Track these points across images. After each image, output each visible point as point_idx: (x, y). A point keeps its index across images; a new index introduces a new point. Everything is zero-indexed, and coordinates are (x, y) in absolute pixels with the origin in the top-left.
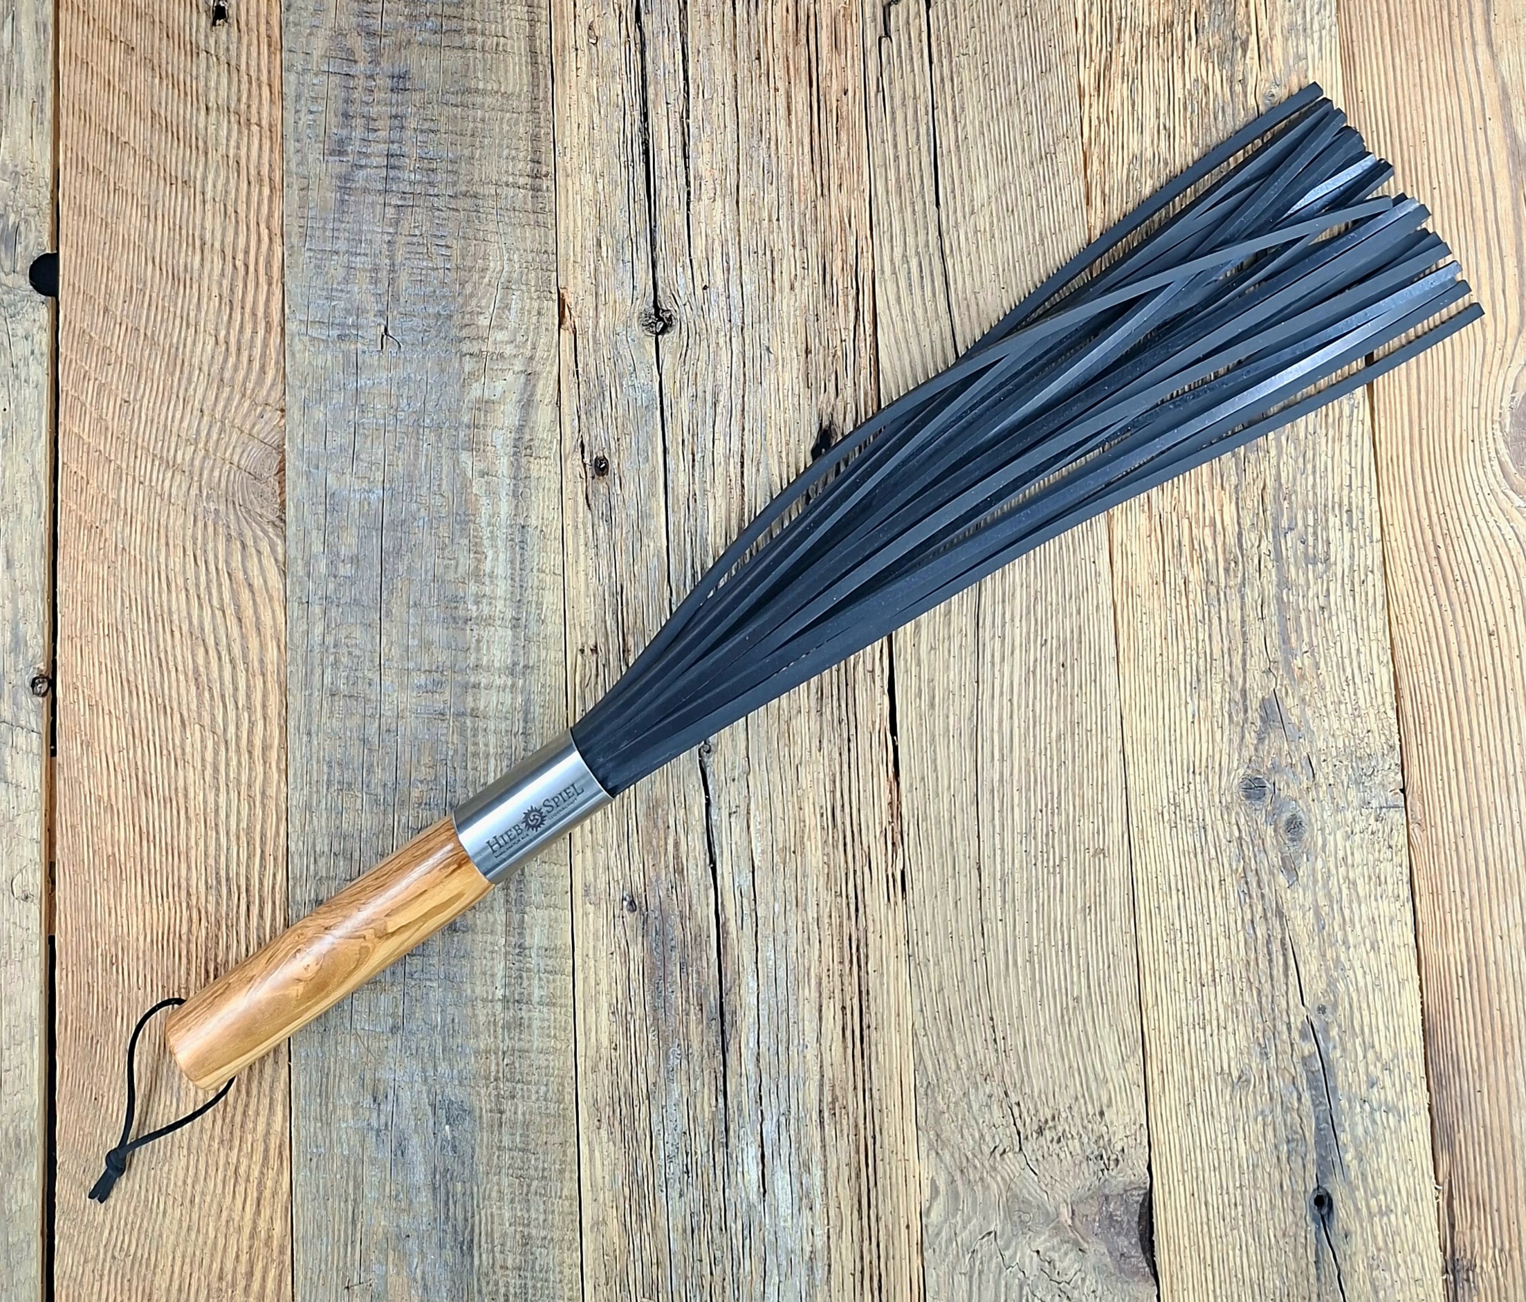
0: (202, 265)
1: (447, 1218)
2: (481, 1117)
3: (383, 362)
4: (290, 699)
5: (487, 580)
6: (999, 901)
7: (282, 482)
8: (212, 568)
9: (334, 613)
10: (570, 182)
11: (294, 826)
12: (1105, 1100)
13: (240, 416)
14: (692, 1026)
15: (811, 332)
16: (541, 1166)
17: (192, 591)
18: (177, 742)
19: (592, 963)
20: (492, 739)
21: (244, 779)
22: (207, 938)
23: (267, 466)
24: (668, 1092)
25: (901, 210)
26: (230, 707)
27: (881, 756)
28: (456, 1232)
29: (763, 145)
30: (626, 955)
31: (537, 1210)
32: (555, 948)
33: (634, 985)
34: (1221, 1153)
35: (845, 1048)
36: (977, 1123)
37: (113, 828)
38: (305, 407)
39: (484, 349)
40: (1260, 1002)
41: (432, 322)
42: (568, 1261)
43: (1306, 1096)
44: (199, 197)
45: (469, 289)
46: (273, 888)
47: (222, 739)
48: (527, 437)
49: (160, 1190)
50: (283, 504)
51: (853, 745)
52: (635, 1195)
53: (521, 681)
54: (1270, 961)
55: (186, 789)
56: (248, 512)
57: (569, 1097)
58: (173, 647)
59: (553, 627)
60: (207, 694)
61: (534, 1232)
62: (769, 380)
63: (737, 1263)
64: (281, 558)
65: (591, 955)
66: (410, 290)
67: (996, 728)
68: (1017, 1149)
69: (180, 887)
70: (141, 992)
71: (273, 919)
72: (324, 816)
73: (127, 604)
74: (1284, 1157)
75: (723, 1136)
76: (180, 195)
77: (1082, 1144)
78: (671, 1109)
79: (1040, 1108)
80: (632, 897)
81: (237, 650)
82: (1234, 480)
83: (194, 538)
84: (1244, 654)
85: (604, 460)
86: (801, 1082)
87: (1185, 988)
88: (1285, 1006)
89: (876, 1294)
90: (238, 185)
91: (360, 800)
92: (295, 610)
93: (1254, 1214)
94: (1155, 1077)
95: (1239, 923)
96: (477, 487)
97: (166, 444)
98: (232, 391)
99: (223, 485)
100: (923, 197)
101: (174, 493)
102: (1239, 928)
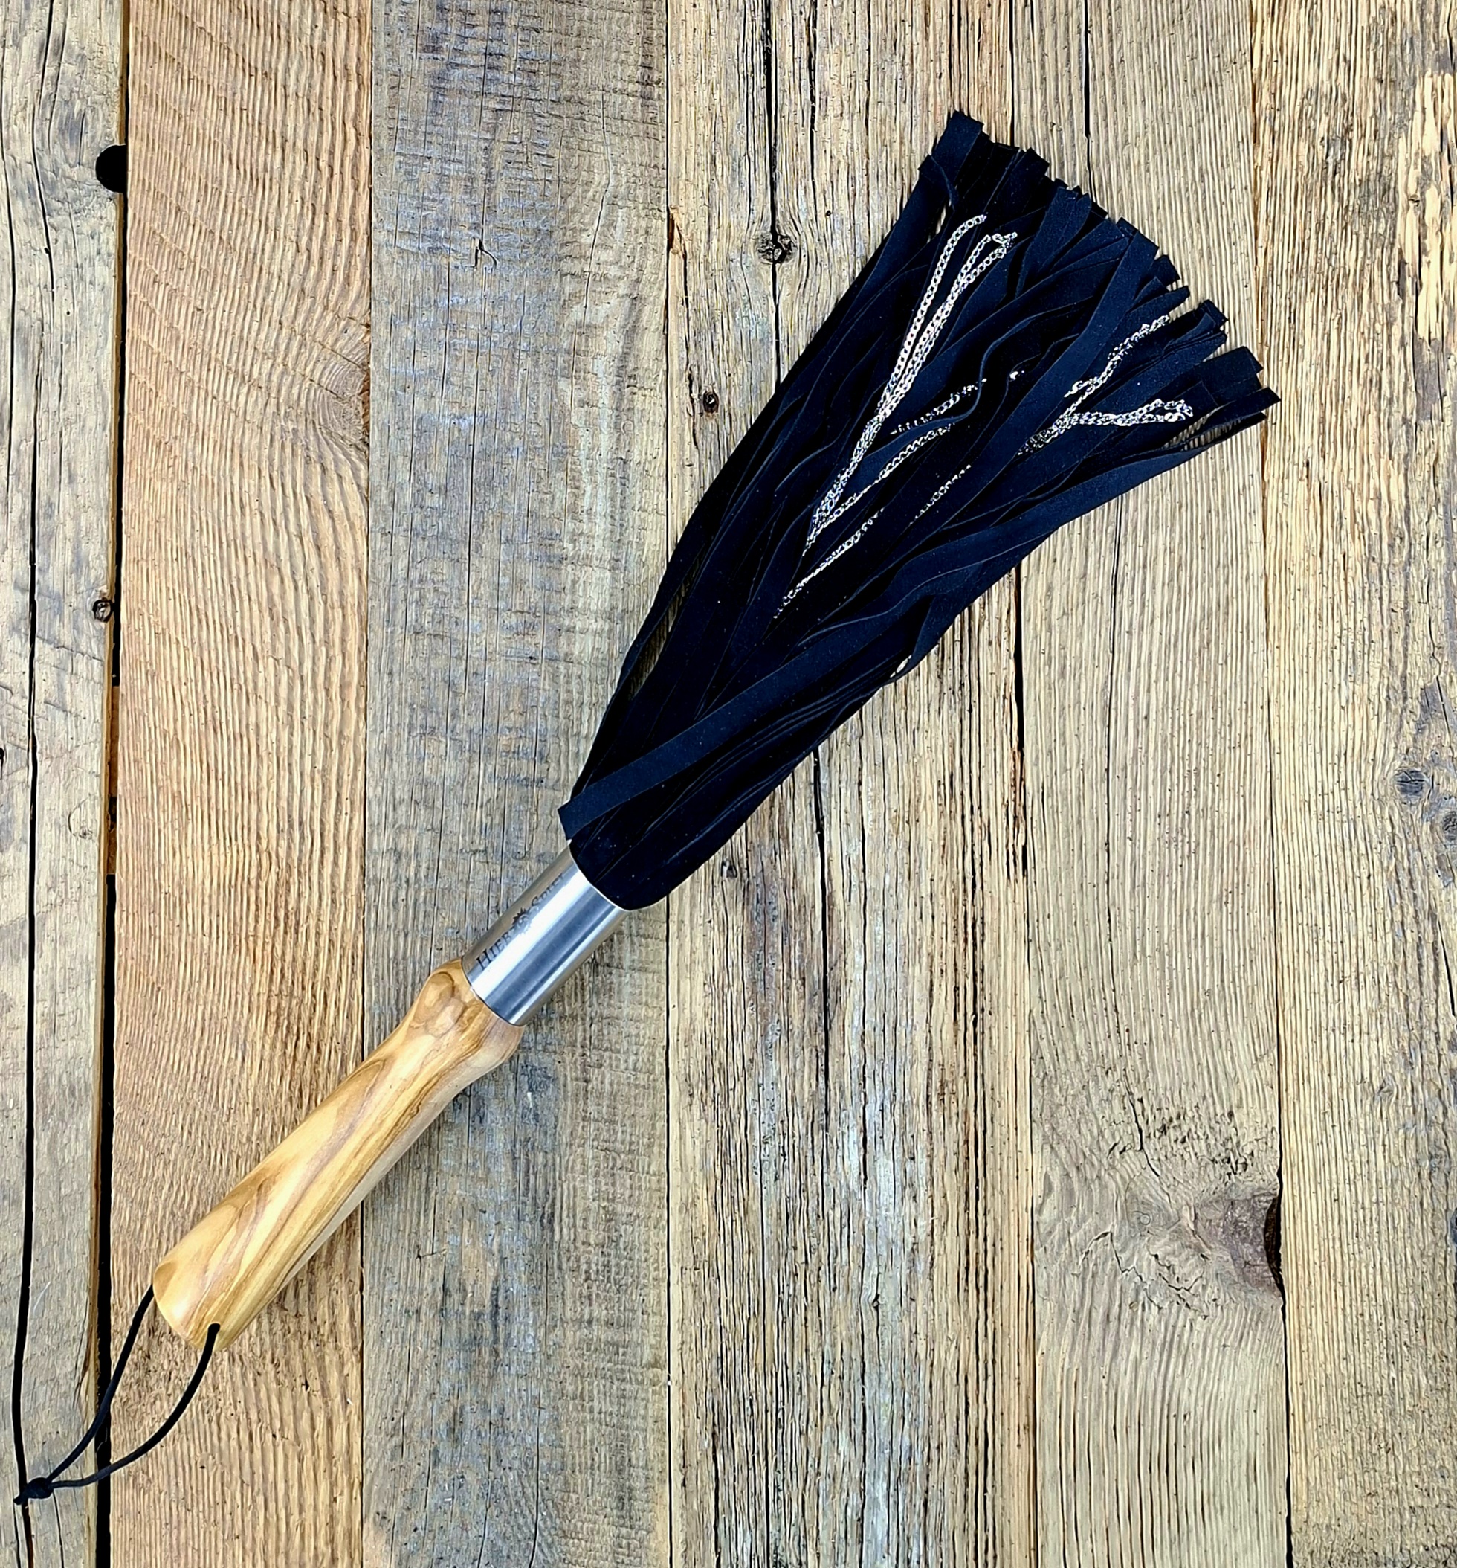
0: (283, 165)
1: (527, 1189)
2: (565, 1086)
3: (477, 279)
4: (371, 636)
5: (585, 517)
6: (1128, 884)
7: (366, 403)
8: (290, 491)
9: (420, 546)
10: (683, 92)
11: (372, 771)
12: (1235, 1101)
13: (321, 329)
14: (794, 1000)
16: (628, 1138)
17: (267, 515)
18: (249, 675)
19: (688, 930)
20: (587, 687)
21: (320, 717)
22: (277, 884)
23: (350, 383)
24: (765, 1069)
25: (1047, 138)
26: (307, 640)
27: (1004, 723)
28: (535, 1204)
29: (897, 59)
30: (725, 925)
31: (623, 1185)
33: (731, 954)
34: (1358, 1165)
35: (956, 1031)
36: (1096, 1118)
37: (179, 763)
38: (392, 324)
39: (586, 269)
40: (1407, 1009)
41: (530, 237)
44: (280, 91)
45: (571, 203)
46: (349, 833)
47: (297, 675)
48: (631, 366)
49: (223, 1147)
50: (367, 426)
51: (975, 712)
52: (728, 1176)
54: (1420, 966)
55: (257, 726)
56: (330, 433)
57: (659, 1069)
58: (247, 575)
60: (282, 626)
61: (619, 1208)
63: (834, 1253)
64: (363, 483)
65: (687, 922)
66: (508, 203)
67: (1131, 702)
68: (1139, 1148)
69: (249, 830)
70: (206, 939)
71: (349, 867)
72: (405, 760)
73: (197, 527)
74: (1425, 1173)
75: (823, 1118)
76: (259, 89)
77: (1208, 1145)
78: (768, 1087)
79: (1164, 1105)
80: (732, 862)
81: (315, 580)
82: (1403, 450)
83: (271, 459)
84: (1406, 637)
85: (714, 395)
86: (908, 1065)
87: (1326, 990)
88: (1434, 1014)
89: (982, 1290)
90: (323, 79)
91: (443, 745)
92: (379, 542)
93: (1391, 1231)
94: (1290, 1082)
95: (1388, 924)
96: (576, 417)
97: (242, 357)
98: (313, 304)
99: (303, 403)
100: (1072, 124)
101: (249, 408)
102: (1388, 929)
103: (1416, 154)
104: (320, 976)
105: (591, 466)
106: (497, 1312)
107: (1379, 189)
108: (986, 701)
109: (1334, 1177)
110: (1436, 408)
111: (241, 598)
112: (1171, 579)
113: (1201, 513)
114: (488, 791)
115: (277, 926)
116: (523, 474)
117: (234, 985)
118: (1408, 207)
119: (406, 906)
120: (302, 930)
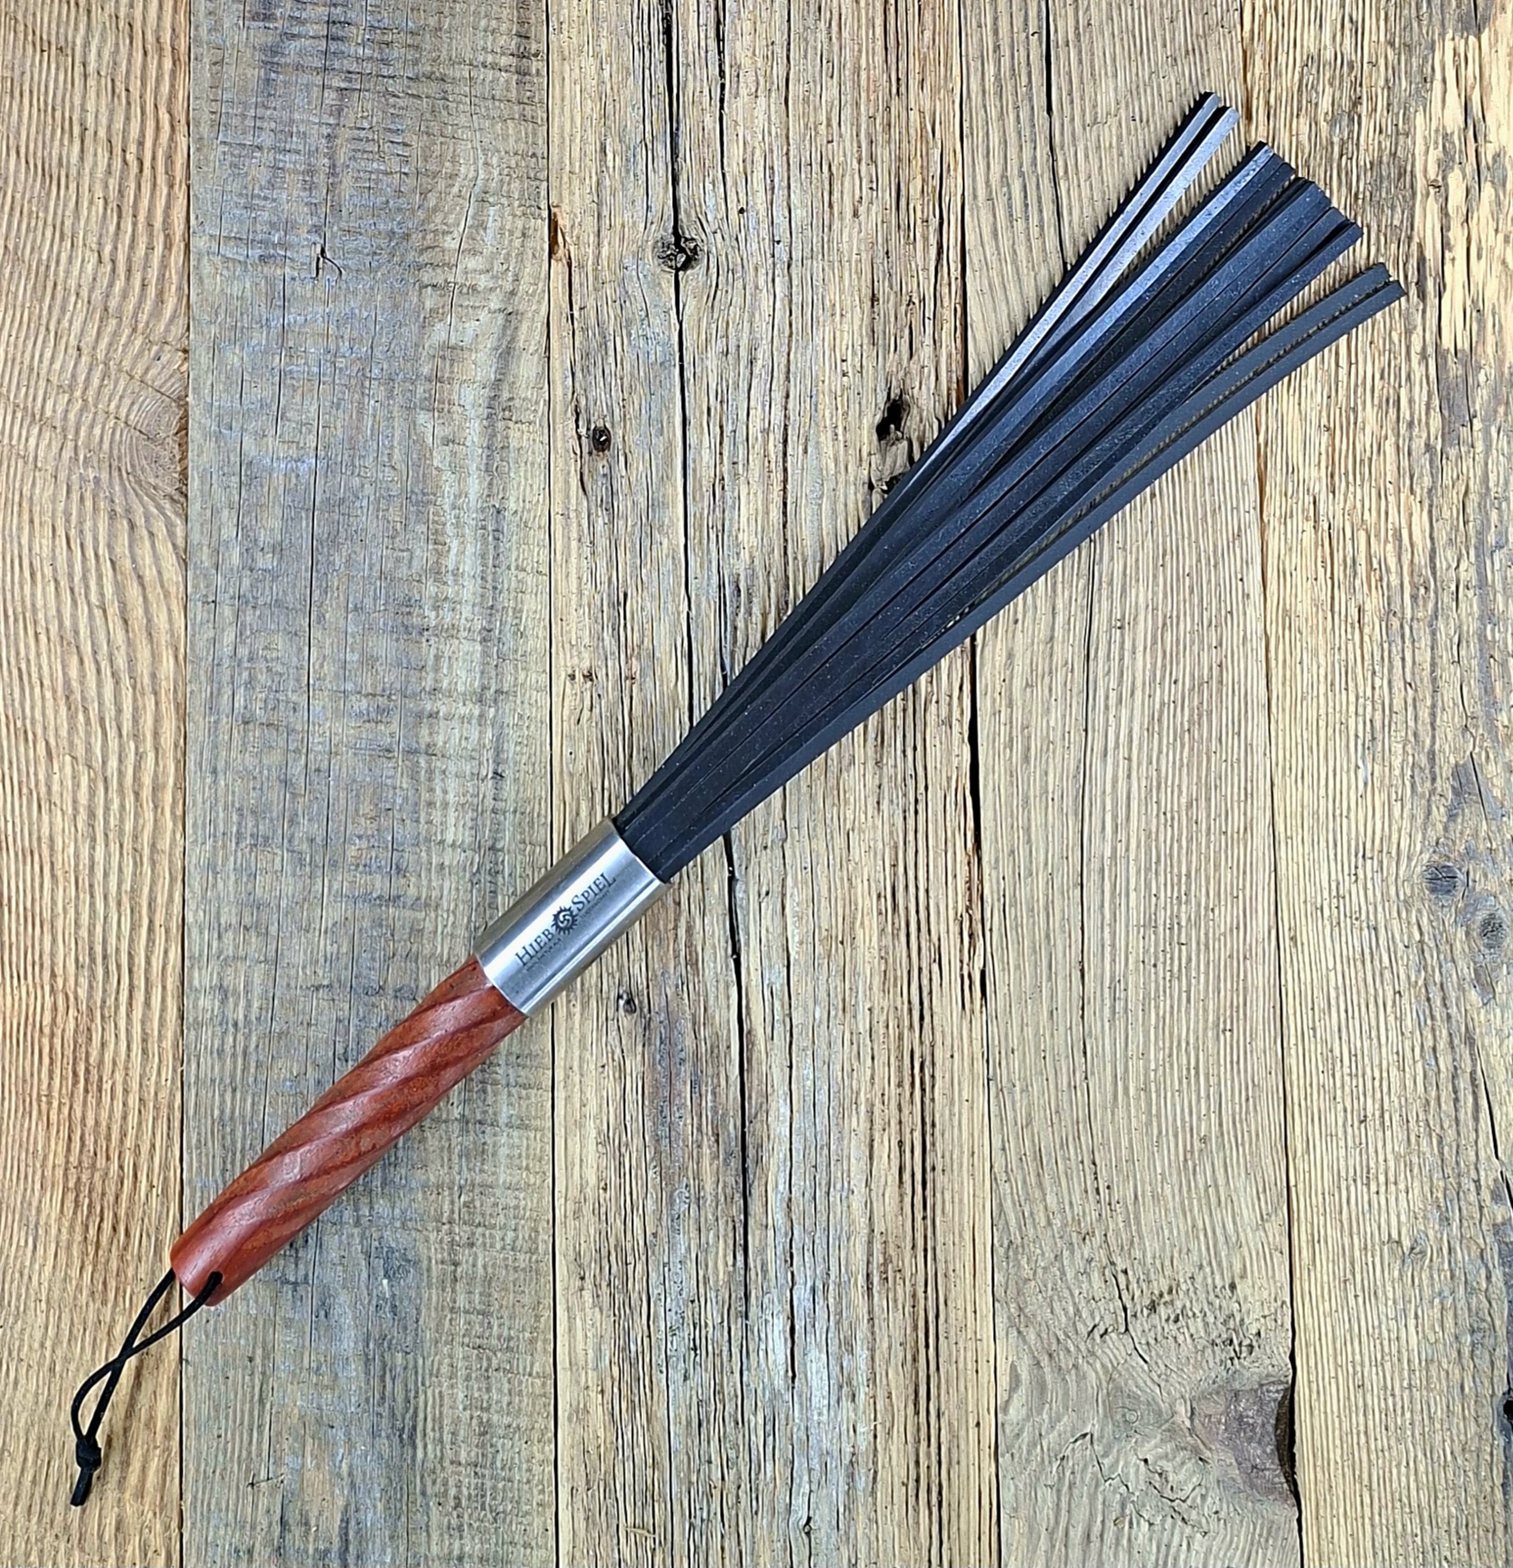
0: (82, 159)
1: (383, 1398)
2: (429, 1270)
3: (318, 293)
4: (191, 726)
5: (450, 581)
6: (1107, 1010)
7: (183, 446)
8: (90, 553)
9: (249, 617)
10: (567, 67)
11: (192, 891)
12: (1237, 1267)
13: (129, 356)
14: (706, 1161)
15: (879, 274)
16: (505, 1333)
17: (64, 583)
18: (41, 777)
19: (577, 1079)
20: (452, 785)
21: (128, 827)
22: (76, 1032)
23: (163, 422)
24: (672, 1247)
25: (1001, 117)
26: (112, 733)
27: (957, 821)
28: (393, 1415)
29: (822, 25)
30: (621, 1069)
31: (500, 1390)
32: (530, 1054)
33: (630, 1106)
34: (1386, 1343)
35: (901, 1196)
36: (1072, 1295)
38: (215, 349)
39: (451, 279)
40: (1442, 1154)
41: (383, 242)
42: (539, 1456)
43: (1498, 1275)
44: (78, 69)
45: (432, 203)
46: (164, 968)
47: (100, 775)
48: (506, 395)
49: (10, 1354)
50: (184, 473)
51: (921, 807)
52: (627, 1377)
53: (492, 710)
54: (1456, 1100)
55: (51, 839)
56: (139, 482)
57: (544, 1247)
58: (38, 655)
59: (537, 642)
60: (81, 717)
61: (495, 1418)
62: (823, 334)
63: (756, 1468)
64: (180, 542)
65: (576, 1068)
66: (356, 200)
67: (1108, 789)
68: (1123, 1330)
69: (42, 966)
71: (163, 1010)
72: (233, 878)
74: (1466, 1351)
75: (743, 1301)
76: (53, 66)
77: (1206, 1324)
78: (676, 1268)
79: (1152, 1276)
80: (630, 993)
81: (121, 662)
82: (1427, 481)
83: (67, 514)
84: (1434, 706)
85: (604, 431)
86: (844, 1238)
87: (1345, 1132)
88: (1473, 1158)
89: (935, 1510)
90: (130, 55)
91: (280, 858)
92: (198, 610)
93: (1426, 1421)
94: (1304, 1245)
95: (1417, 1050)
96: (439, 458)
97: (32, 391)
98: (119, 325)
99: (106, 446)
100: (1031, 100)
101: (41, 454)
102: (1417, 1057)
103: (1437, 131)
104: (129, 1143)
105: (457, 517)
106: (347, 1549)
107: (1394, 173)
108: (935, 796)
109: (1358, 1357)
110: (1464, 432)
111: (30, 682)
112: (1154, 643)
113: (1189, 561)
114: (333, 913)
115: (75, 1083)
116: (373, 527)
117: (23, 1156)
118: (1428, 194)
119: (234, 1055)
120: (107, 1086)
